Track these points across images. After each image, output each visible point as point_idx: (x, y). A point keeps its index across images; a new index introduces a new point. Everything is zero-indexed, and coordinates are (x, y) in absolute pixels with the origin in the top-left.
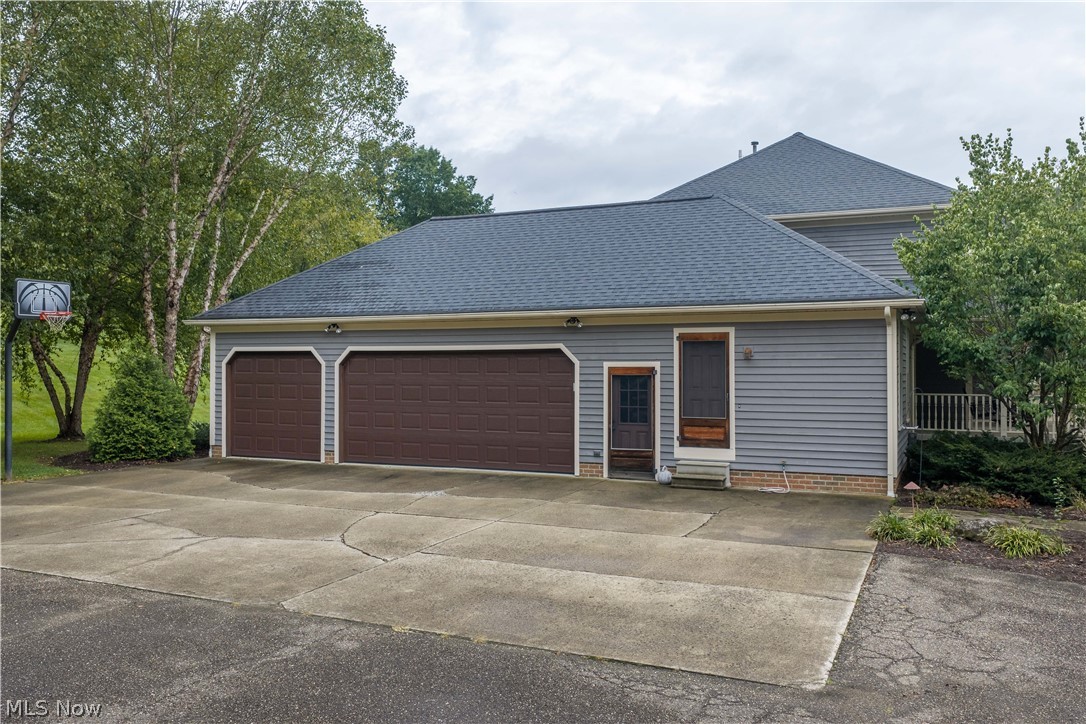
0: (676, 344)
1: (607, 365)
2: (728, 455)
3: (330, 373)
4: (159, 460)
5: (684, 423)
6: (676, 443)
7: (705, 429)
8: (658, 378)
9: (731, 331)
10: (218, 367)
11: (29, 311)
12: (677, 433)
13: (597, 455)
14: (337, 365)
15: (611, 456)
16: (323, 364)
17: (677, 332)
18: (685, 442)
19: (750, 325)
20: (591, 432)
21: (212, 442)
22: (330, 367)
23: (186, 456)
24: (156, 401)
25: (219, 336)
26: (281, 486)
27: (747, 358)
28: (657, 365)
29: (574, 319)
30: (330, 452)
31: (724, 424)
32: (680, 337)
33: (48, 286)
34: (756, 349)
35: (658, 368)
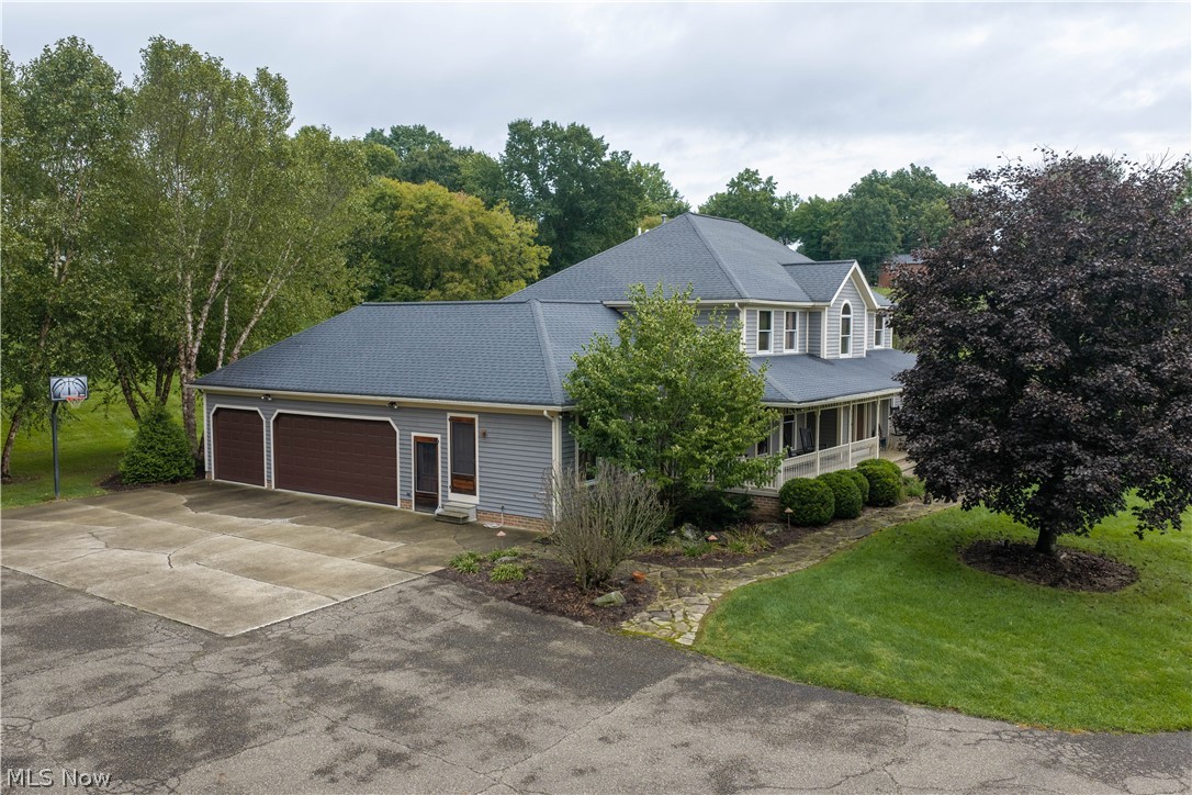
0: (449, 423)
1: (414, 434)
2: (475, 500)
3: (268, 427)
4: (165, 483)
5: (453, 477)
6: (449, 490)
7: (464, 482)
8: (439, 445)
9: (476, 417)
10: (208, 417)
11: (59, 397)
12: (449, 484)
13: (409, 495)
14: (272, 421)
15: (417, 495)
16: (264, 420)
17: (449, 415)
18: (454, 490)
19: (484, 413)
20: (405, 479)
21: (206, 469)
22: (268, 423)
23: (186, 479)
24: (163, 442)
25: (208, 395)
26: (203, 511)
27: (484, 435)
28: (439, 436)
29: (393, 403)
30: (269, 481)
31: (472, 479)
32: (452, 419)
33: (72, 379)
34: (490, 430)
35: (439, 439)
